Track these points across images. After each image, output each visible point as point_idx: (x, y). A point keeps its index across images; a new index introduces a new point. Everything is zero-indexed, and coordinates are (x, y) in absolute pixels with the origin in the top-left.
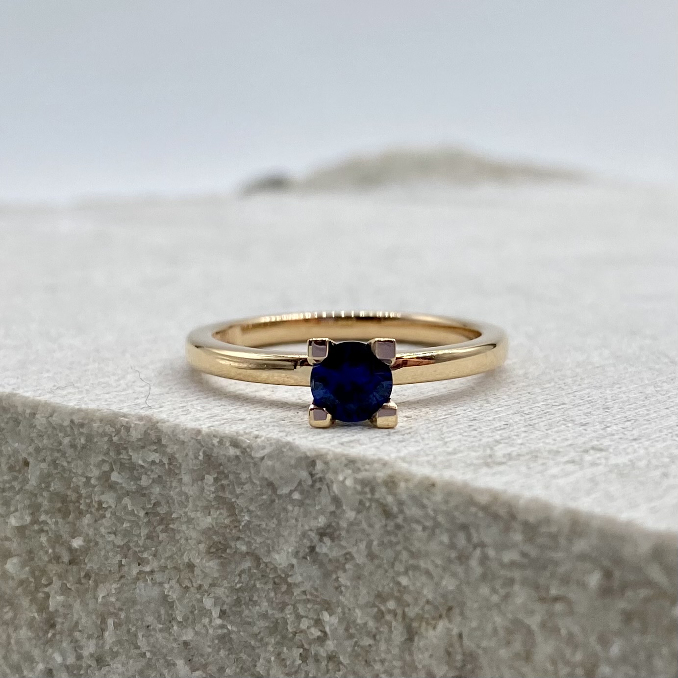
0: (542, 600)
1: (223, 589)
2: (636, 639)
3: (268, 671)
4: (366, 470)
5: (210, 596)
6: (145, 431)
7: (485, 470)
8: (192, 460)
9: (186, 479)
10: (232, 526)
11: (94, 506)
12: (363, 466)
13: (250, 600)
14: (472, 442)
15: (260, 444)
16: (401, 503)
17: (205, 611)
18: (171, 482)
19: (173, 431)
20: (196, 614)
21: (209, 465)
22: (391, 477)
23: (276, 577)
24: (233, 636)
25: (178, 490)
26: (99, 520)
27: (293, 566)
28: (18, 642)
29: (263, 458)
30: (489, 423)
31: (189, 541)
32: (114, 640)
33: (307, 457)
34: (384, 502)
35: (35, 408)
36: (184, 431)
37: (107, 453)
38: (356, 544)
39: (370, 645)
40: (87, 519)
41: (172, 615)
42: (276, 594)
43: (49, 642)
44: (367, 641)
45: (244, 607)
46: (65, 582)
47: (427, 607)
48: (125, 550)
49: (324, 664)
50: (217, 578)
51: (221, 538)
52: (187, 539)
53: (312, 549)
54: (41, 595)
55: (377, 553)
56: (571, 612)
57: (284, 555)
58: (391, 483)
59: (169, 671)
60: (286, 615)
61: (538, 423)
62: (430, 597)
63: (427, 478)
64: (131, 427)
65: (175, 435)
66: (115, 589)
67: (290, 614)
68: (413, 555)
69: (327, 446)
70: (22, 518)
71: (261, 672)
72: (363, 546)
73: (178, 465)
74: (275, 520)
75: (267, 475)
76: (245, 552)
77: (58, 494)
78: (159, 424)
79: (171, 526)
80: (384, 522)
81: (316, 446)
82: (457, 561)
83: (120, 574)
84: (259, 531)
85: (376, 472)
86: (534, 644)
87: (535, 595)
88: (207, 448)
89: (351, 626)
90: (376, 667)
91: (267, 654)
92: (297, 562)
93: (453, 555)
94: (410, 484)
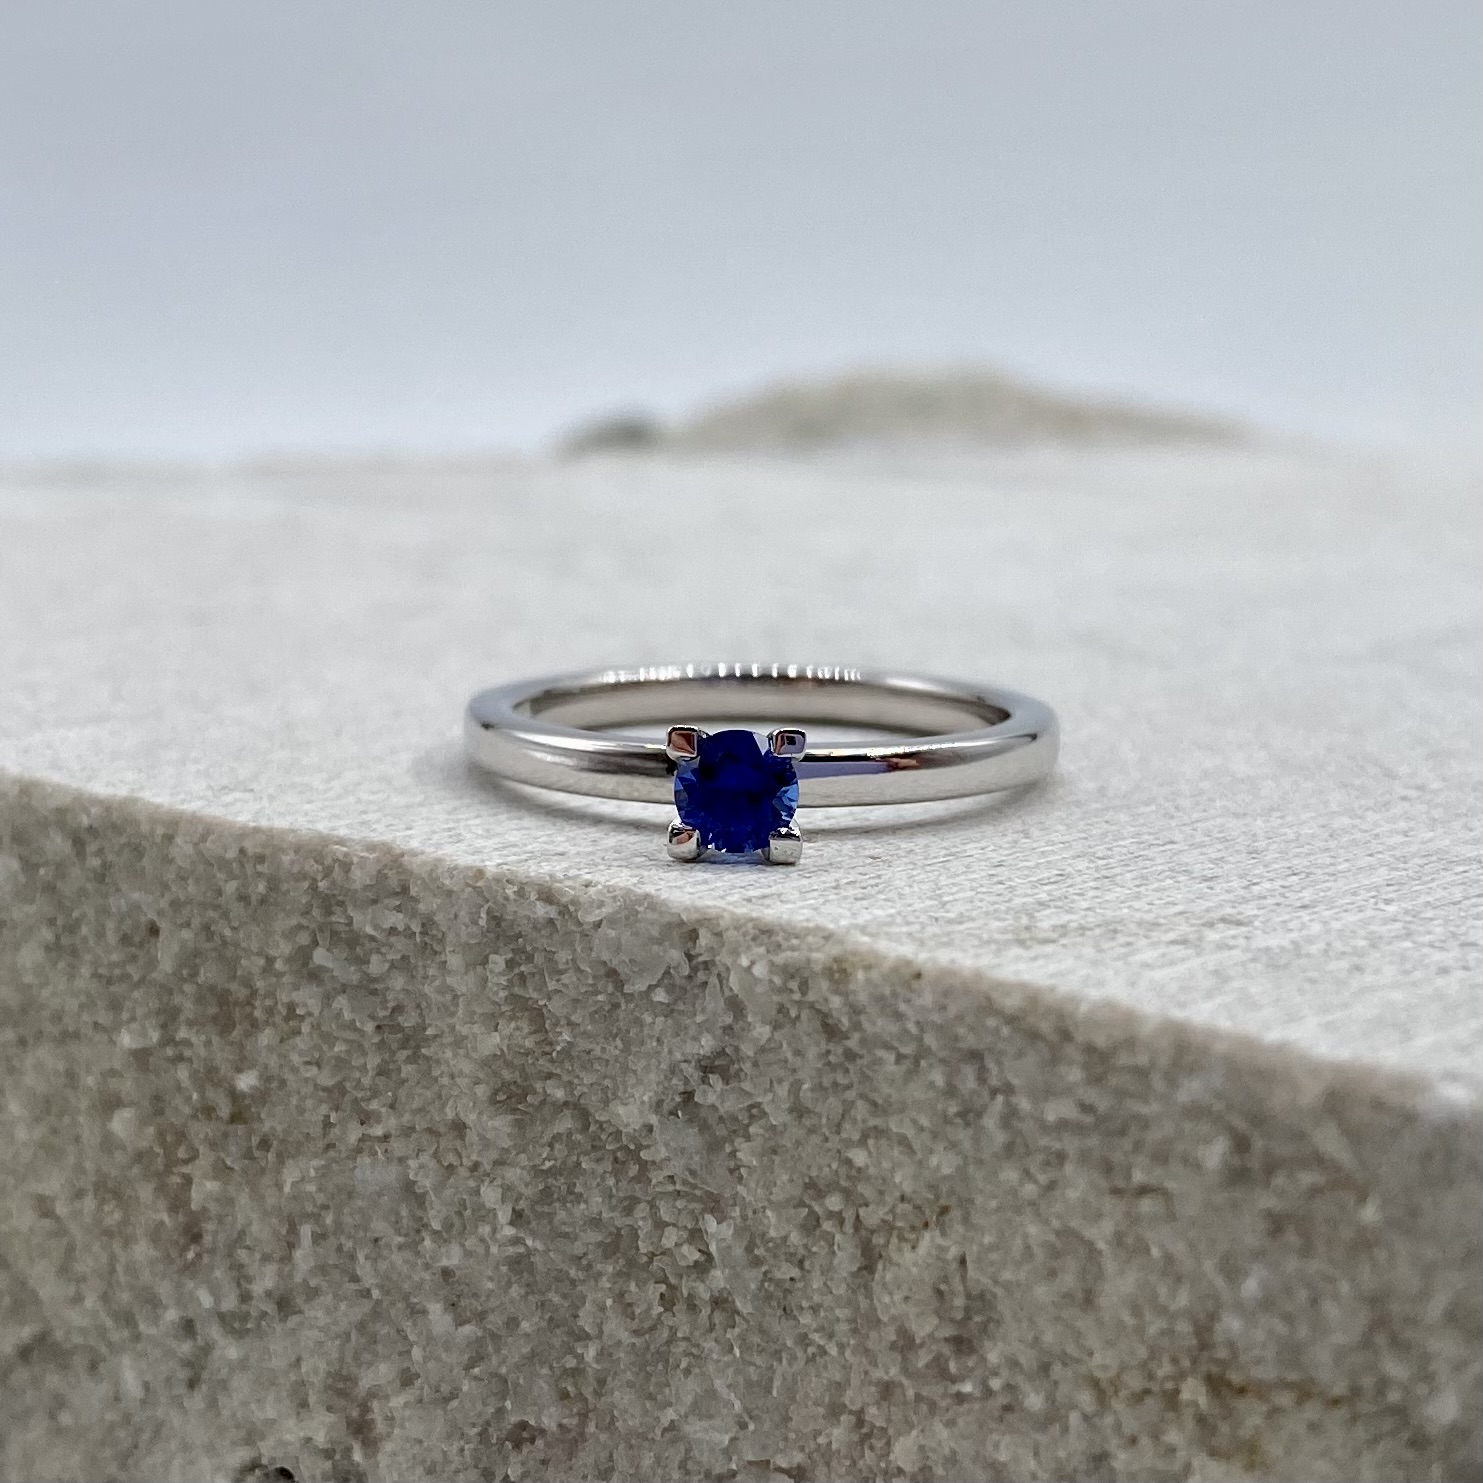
0: (1116, 1192)
1: (518, 1171)
2: (1292, 1264)
3: (600, 1327)
4: (793, 949)
5: (495, 1183)
6: (379, 872)
7: (1016, 951)
8: (467, 926)
9: (454, 961)
10: (537, 1054)
11: (280, 1013)
12: (787, 939)
13: (570, 1192)
14: (995, 903)
15: (595, 898)
16: (856, 1011)
17: (483, 1213)
18: (424, 967)
20: (467, 1217)
21: (498, 938)
22: (836, 960)
23: (620, 1149)
24: (537, 1259)
25: (437, 983)
26: (289, 1038)
27: (650, 1129)
28: (132, 1270)
29: (598, 925)
30: (1026, 872)
31: (458, 1080)
32: (313, 1264)
33: (682, 923)
34: (824, 1009)
35: (172, 825)
36: (452, 871)
37: (306, 913)
38: (771, 1089)
39: (792, 1279)
40: (266, 1037)
41: (421, 1219)
42: (617, 1182)
43: (190, 1269)
44: (787, 1271)
45: (557, 1205)
46: (223, 1155)
47: (902, 1208)
48: (335, 1094)
49: (705, 1312)
50: (507, 1151)
51: (517, 1073)
52: (452, 1076)
53: (688, 1095)
54: (176, 1180)
55: (809, 1106)
56: (1171, 1216)
57: (634, 1109)
58: (839, 972)
59: (415, 1324)
60: (636, 1221)
61: (1121, 874)
62: (907, 1188)
63: (908, 963)
64: (352, 863)
65: (435, 879)
66: (317, 1169)
67: (643, 1219)
68: (878, 1109)
69: (721, 903)
70: (143, 1034)
71: (587, 1329)
72: (783, 1091)
73: (440, 935)
74: (618, 1040)
75: (605, 957)
76: (561, 1102)
77: (212, 989)
78: (406, 857)
79: (423, 1051)
80: (824, 1046)
81: (700, 903)
82: (958, 1120)
83: (326, 1141)
84: (588, 1061)
85: (810, 950)
86: (1100, 1276)
87: (1103, 1183)
88: (495, 903)
89: (758, 1241)
90: (802, 1321)
91: (599, 1294)
92: (659, 1121)
93: (953, 1109)
94: (874, 974)
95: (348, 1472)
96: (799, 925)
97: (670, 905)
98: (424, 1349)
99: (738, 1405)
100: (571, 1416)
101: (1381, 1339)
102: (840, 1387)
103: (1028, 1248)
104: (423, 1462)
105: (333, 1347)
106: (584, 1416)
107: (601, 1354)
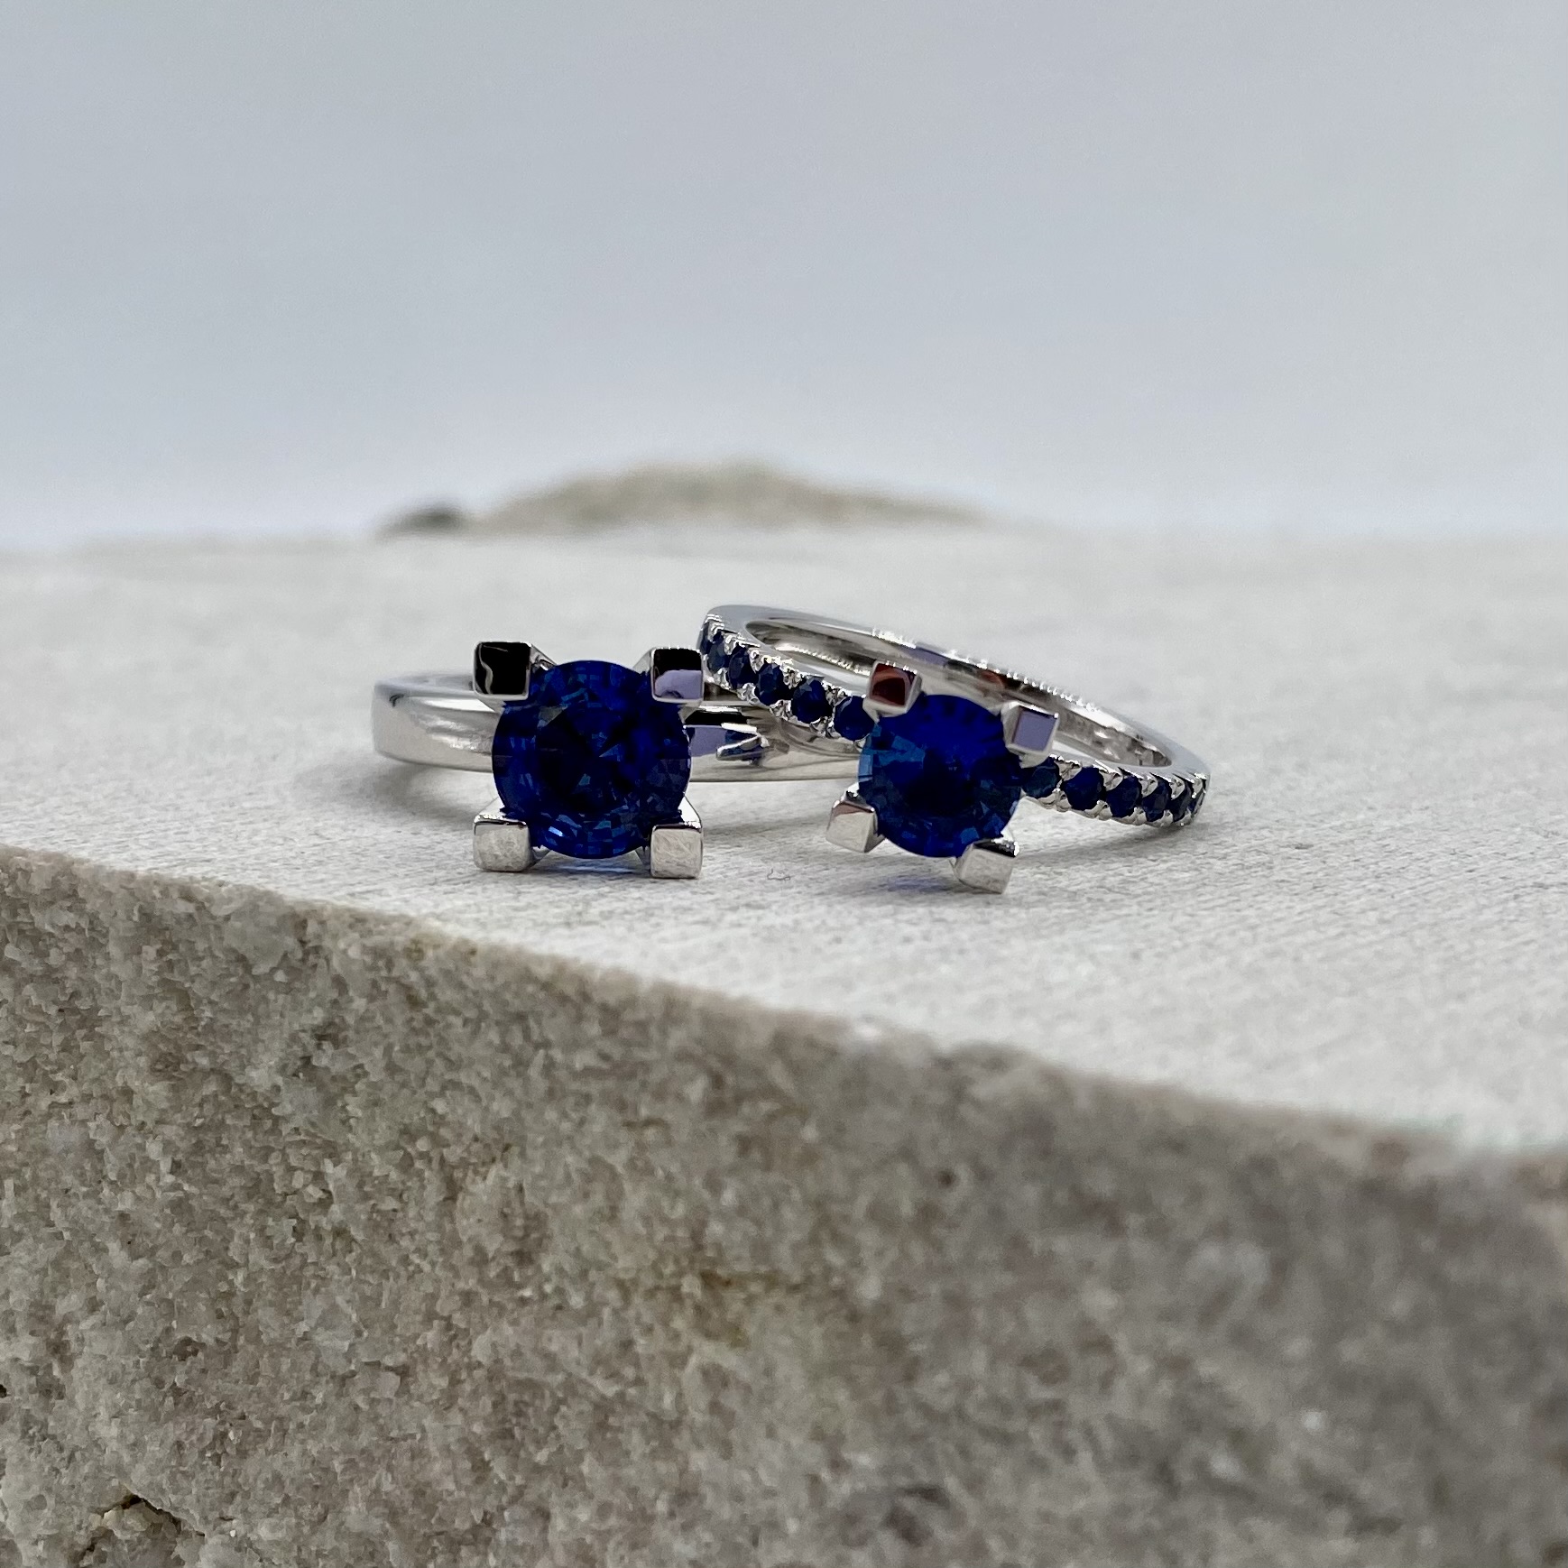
0: (629, 1125)
1: (175, 1127)
2: (757, 1177)
3: (246, 1256)
4: (380, 933)
5: (157, 1139)
6: (54, 877)
7: (560, 931)
8: (124, 922)
10: (186, 1029)
13: (218, 1144)
15: (226, 895)
16: (430, 983)
17: (149, 1164)
18: (94, 958)
19: (94, 876)
20: (137, 1168)
21: (149, 930)
22: (415, 942)
23: (256, 1107)
24: (193, 1203)
25: (104, 971)
27: (277, 1089)
29: (227, 918)
31: (125, 1053)
32: (15, 1213)
33: (294, 915)
34: (407, 982)
36: (111, 875)
38: (370, 1051)
39: (395, 1210)
41: (101, 1171)
42: (255, 1134)
44: (390, 1204)
45: (208, 1156)
47: (476, 1147)
48: (29, 1069)
49: (328, 1241)
50: (164, 1111)
51: (171, 1046)
52: (121, 1050)
53: (307, 1060)
55: (399, 1063)
56: (669, 1143)
57: (264, 1070)
58: (415, 952)
59: (99, 1259)
60: (271, 1166)
62: (477, 1129)
63: (465, 941)
64: (32, 871)
66: (17, 1132)
67: (277, 1164)
68: (452, 1065)
69: (327, 898)
71: (236, 1258)
72: (378, 1053)
73: (104, 931)
74: (250, 1017)
75: (235, 945)
76: (208, 1068)
78: (75, 865)
79: (97, 1029)
80: (408, 1014)
81: (309, 897)
82: (513, 1073)
83: (23, 1109)
84: (227, 1034)
85: (395, 935)
86: (621, 1194)
87: (619, 1118)
88: (144, 902)
89: (367, 1179)
90: (402, 1243)
91: (243, 1230)
92: (286, 1083)
93: (507, 1063)
94: (441, 952)
95: (51, 1386)
96: (387, 913)
97: (285, 899)
98: (106, 1282)
99: (354, 1317)
100: (225, 1331)
101: (824, 1235)
102: (433, 1297)
103: (568, 1176)
104: (106, 1374)
105: (34, 1281)
106: (235, 1331)
107: (249, 1279)
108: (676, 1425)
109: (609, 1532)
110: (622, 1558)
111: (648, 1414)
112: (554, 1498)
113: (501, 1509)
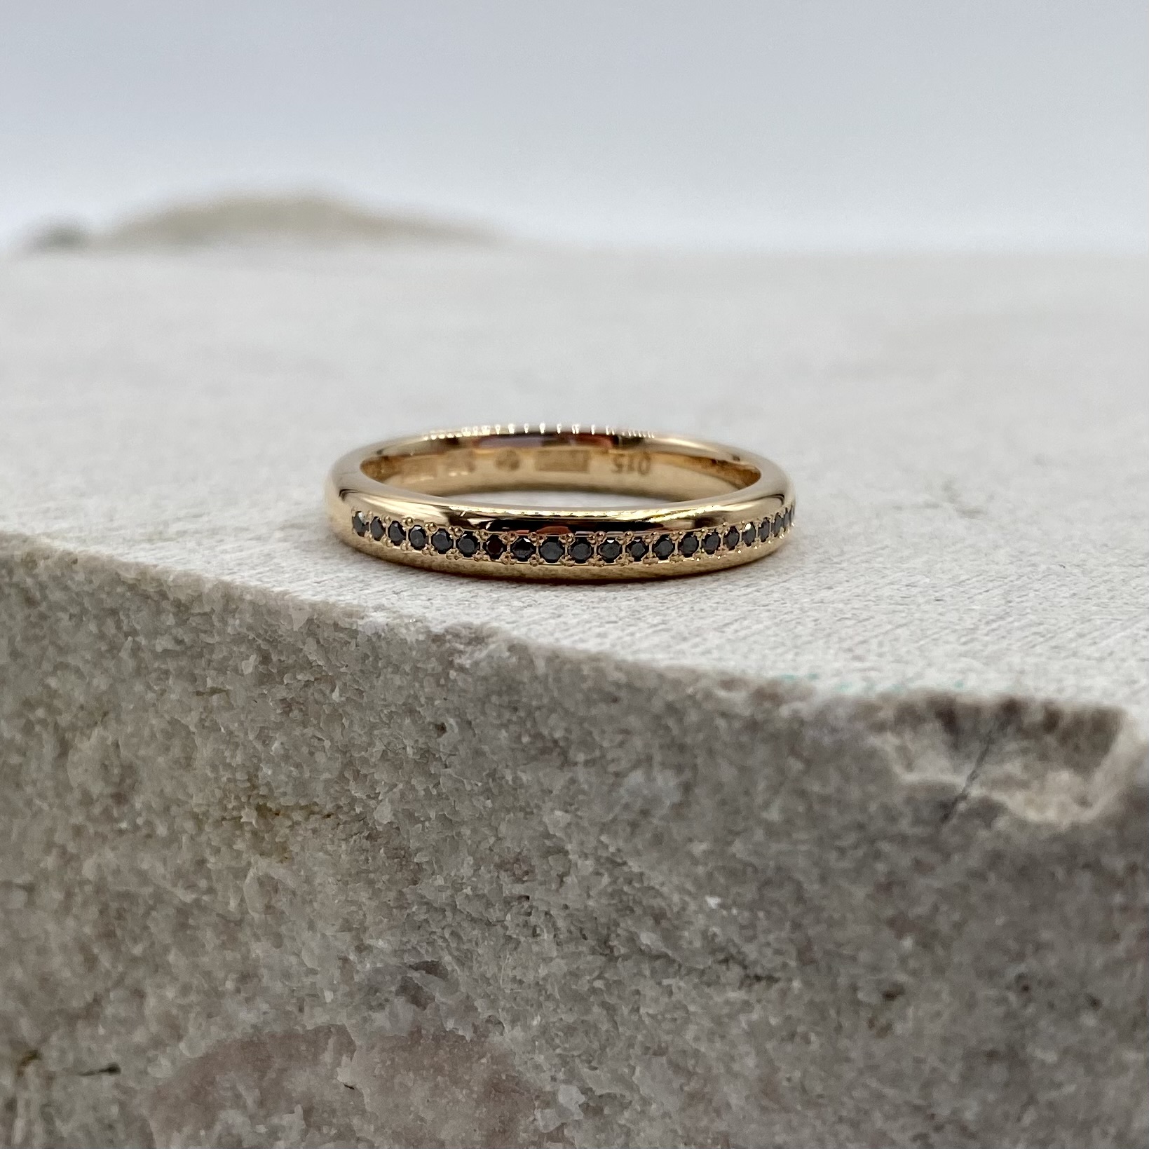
0: (198, 693)
4: (4, 549)
7: (144, 545)
16: (42, 587)
22: (28, 554)
34: (25, 587)
39: (20, 764)
44: (16, 760)
47: (82, 714)
55: (20, 650)
56: (230, 707)
58: (30, 562)
62: (82, 700)
63: (70, 554)
68: (61, 650)
80: (26, 611)
82: (108, 655)
85: (14, 549)
86: (194, 747)
87: (191, 689)
90: (26, 789)
93: (104, 648)
94: (49, 562)
96: (9, 533)
101: (349, 774)
102: (51, 831)
103: (153, 735)
108: (239, 923)
109: (190, 1006)
110: (201, 1025)
111: (218, 915)
112: (148, 981)
113: (108, 991)
